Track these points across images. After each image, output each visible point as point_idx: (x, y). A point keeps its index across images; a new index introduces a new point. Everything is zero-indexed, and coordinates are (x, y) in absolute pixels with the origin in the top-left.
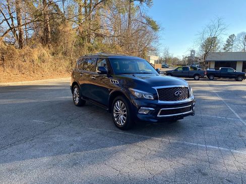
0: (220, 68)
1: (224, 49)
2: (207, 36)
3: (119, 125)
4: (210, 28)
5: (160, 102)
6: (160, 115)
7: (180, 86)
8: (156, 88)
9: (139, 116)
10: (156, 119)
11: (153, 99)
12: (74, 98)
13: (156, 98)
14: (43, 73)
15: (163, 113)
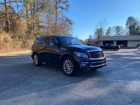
0: (107, 44)
1: (106, 35)
2: (99, 28)
3: (67, 74)
4: (100, 23)
5: (91, 59)
6: (92, 66)
7: (99, 50)
8: (88, 51)
9: (81, 67)
10: (90, 68)
11: (87, 57)
12: (34, 62)
13: (89, 57)
14: (6, 49)
15: (93, 65)
